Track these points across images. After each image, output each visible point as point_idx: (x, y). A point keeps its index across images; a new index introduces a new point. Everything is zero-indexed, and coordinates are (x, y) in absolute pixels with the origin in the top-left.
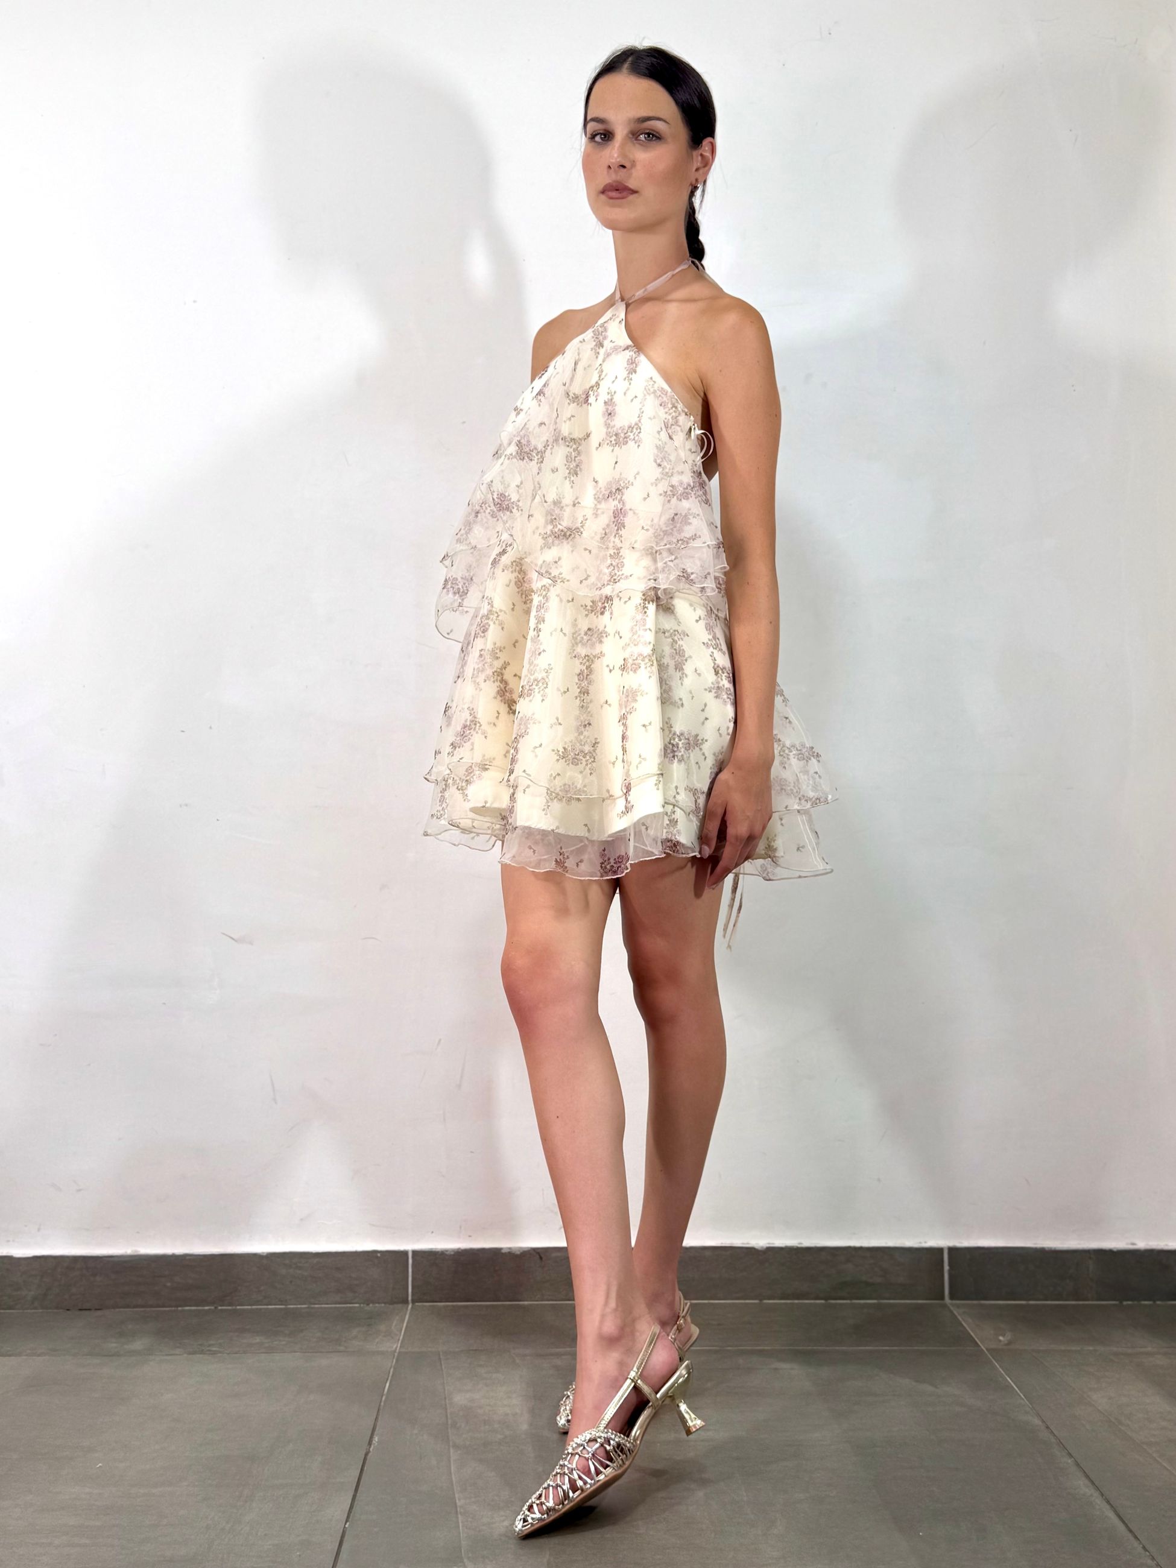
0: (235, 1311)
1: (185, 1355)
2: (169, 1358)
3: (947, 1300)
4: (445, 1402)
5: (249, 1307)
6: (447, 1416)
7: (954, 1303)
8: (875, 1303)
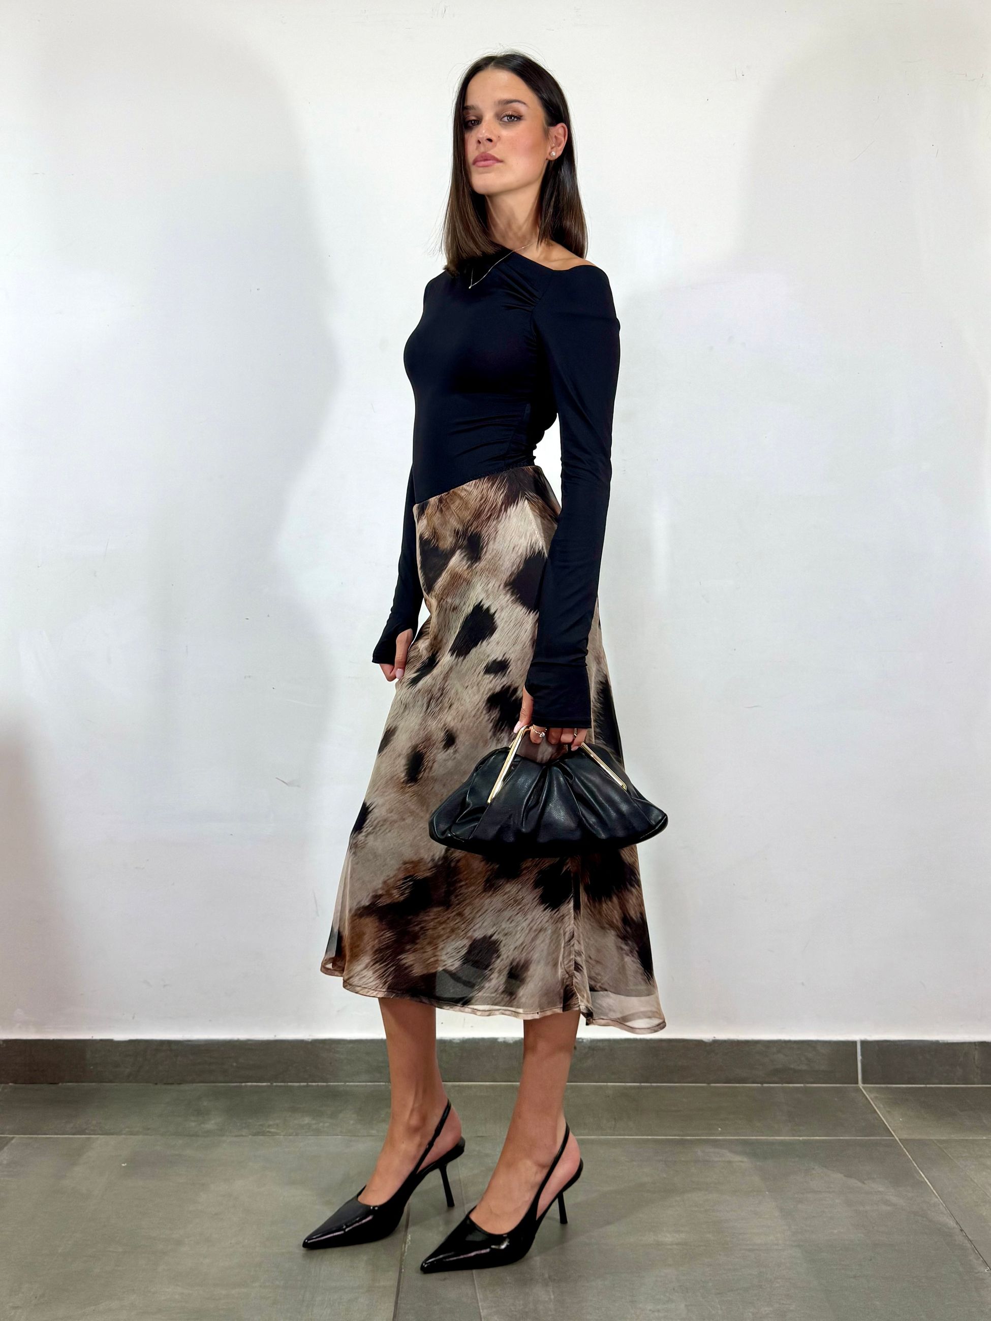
0: (287, 1086)
3: (861, 1085)
5: (298, 1084)
7: (867, 1087)
8: (801, 1087)
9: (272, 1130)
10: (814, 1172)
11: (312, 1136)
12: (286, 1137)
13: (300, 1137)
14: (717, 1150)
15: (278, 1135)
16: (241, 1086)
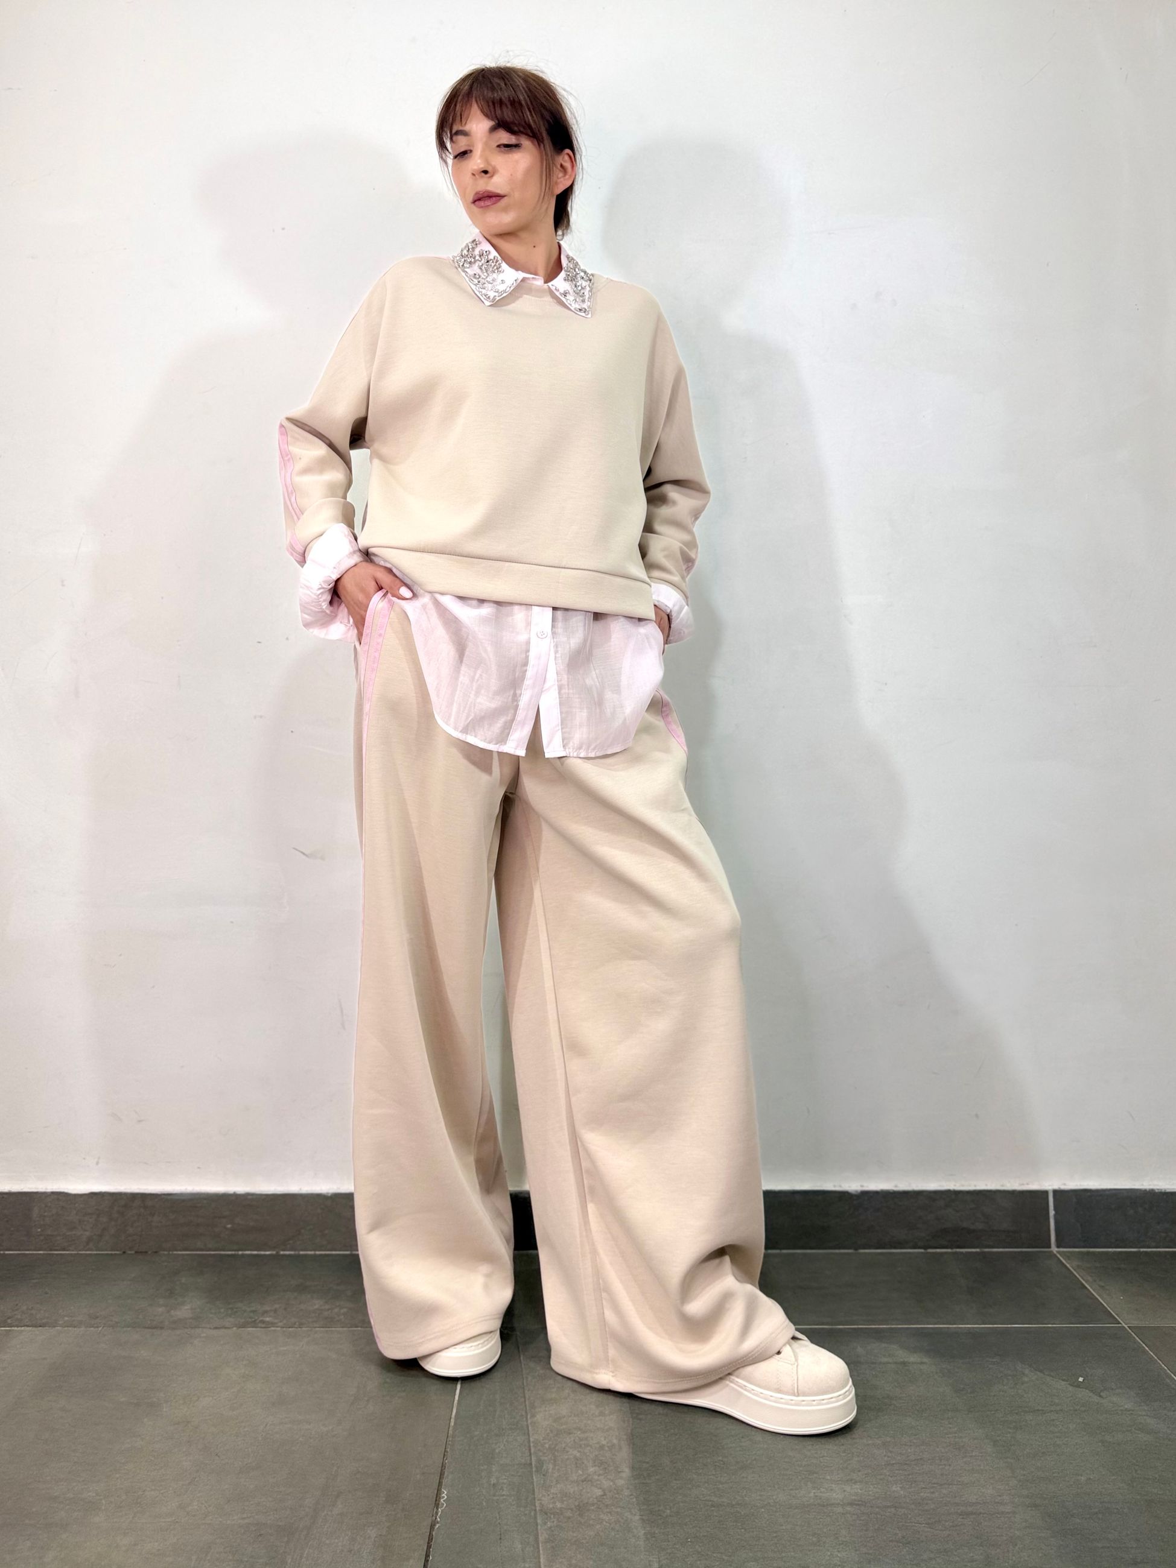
0: (299, 1256)
1: (235, 1328)
2: (215, 1332)
3: (1054, 1249)
4: (527, 1422)
5: (312, 1253)
6: (530, 1450)
7: (1063, 1252)
8: (976, 1252)
9: (267, 1319)
10: (1026, 1379)
11: (319, 1327)
12: (285, 1329)
13: (304, 1329)
14: (884, 1345)
15: (273, 1327)
16: (238, 1255)
